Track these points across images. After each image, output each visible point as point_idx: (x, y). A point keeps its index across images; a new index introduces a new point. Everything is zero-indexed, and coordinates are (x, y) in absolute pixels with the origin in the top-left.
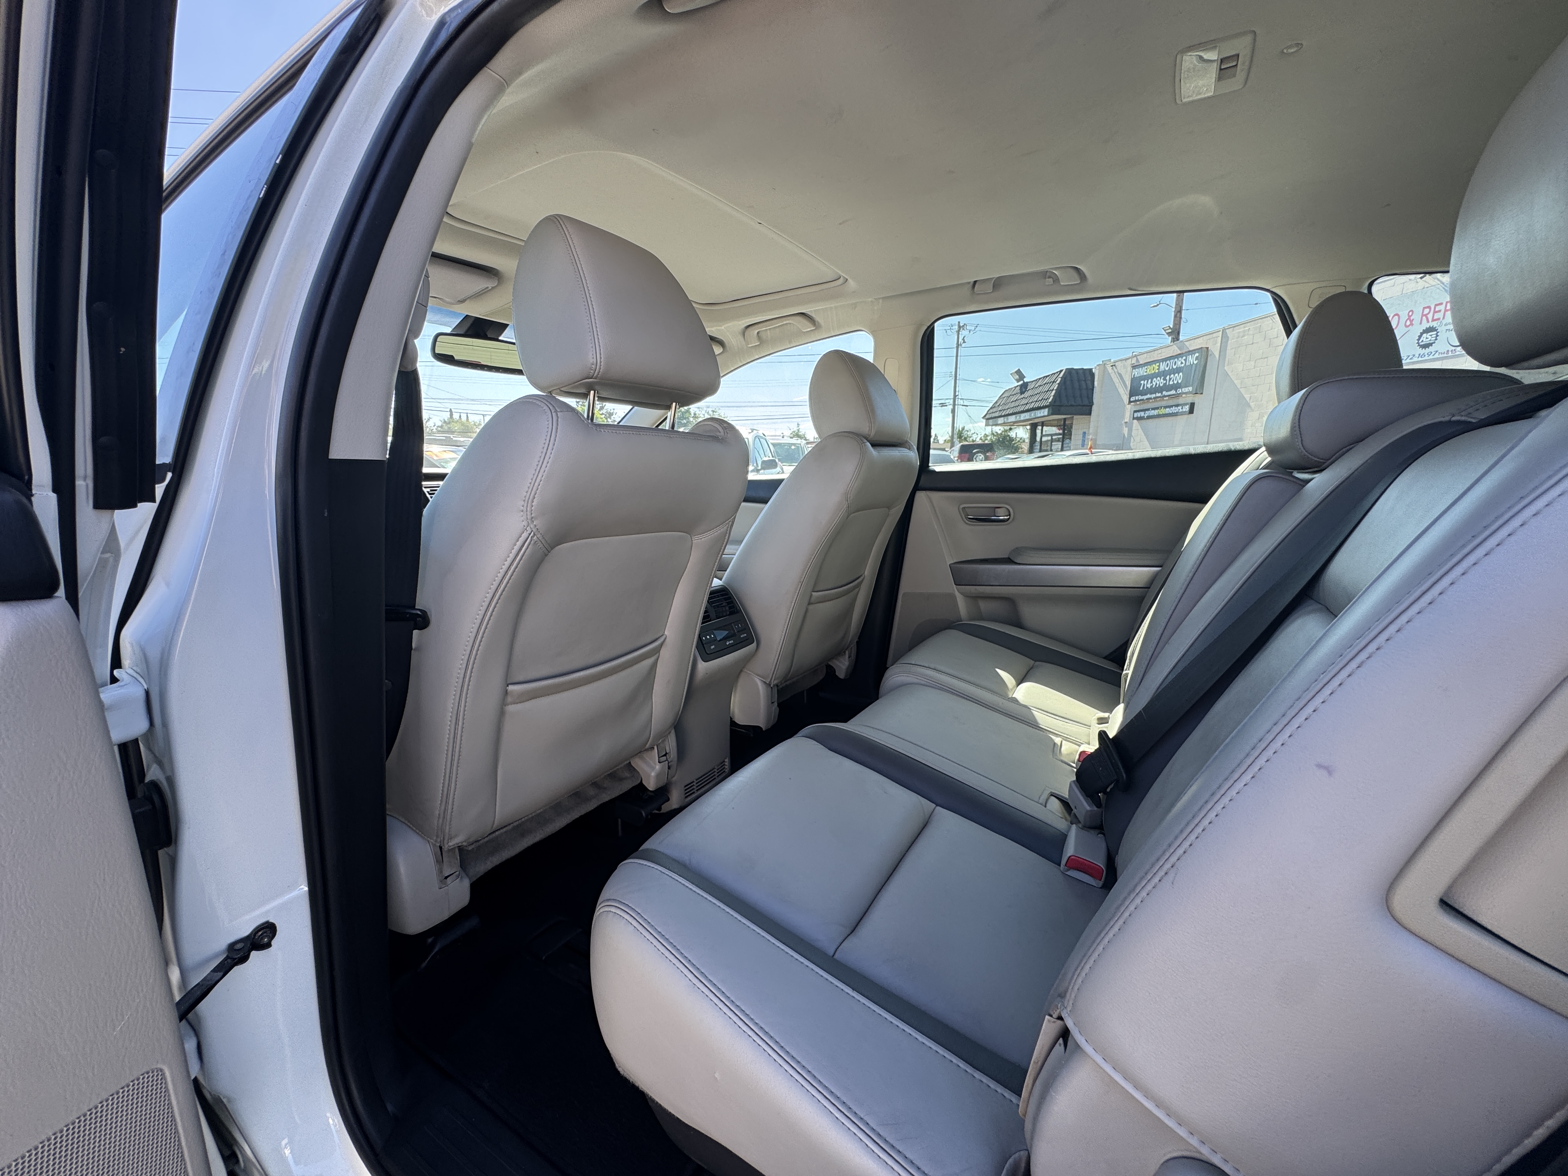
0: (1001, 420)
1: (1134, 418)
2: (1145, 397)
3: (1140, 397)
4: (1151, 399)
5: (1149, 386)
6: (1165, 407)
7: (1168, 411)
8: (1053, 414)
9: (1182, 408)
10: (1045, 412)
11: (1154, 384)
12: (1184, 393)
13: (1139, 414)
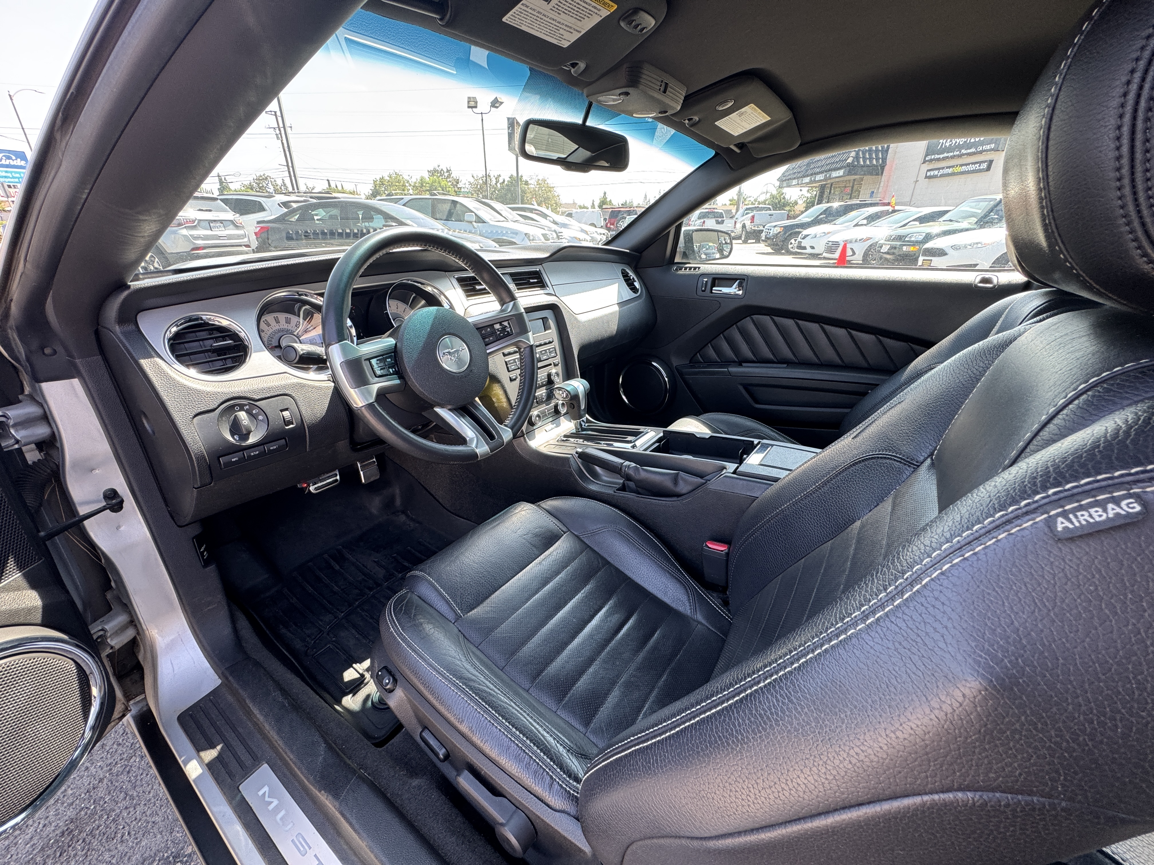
0: (794, 182)
1: (926, 177)
2: (941, 156)
3: (937, 156)
4: (947, 157)
5: (947, 145)
6: (961, 165)
7: (964, 168)
8: (848, 175)
9: (979, 166)
10: (841, 172)
11: (954, 142)
12: (985, 151)
13: (932, 173)
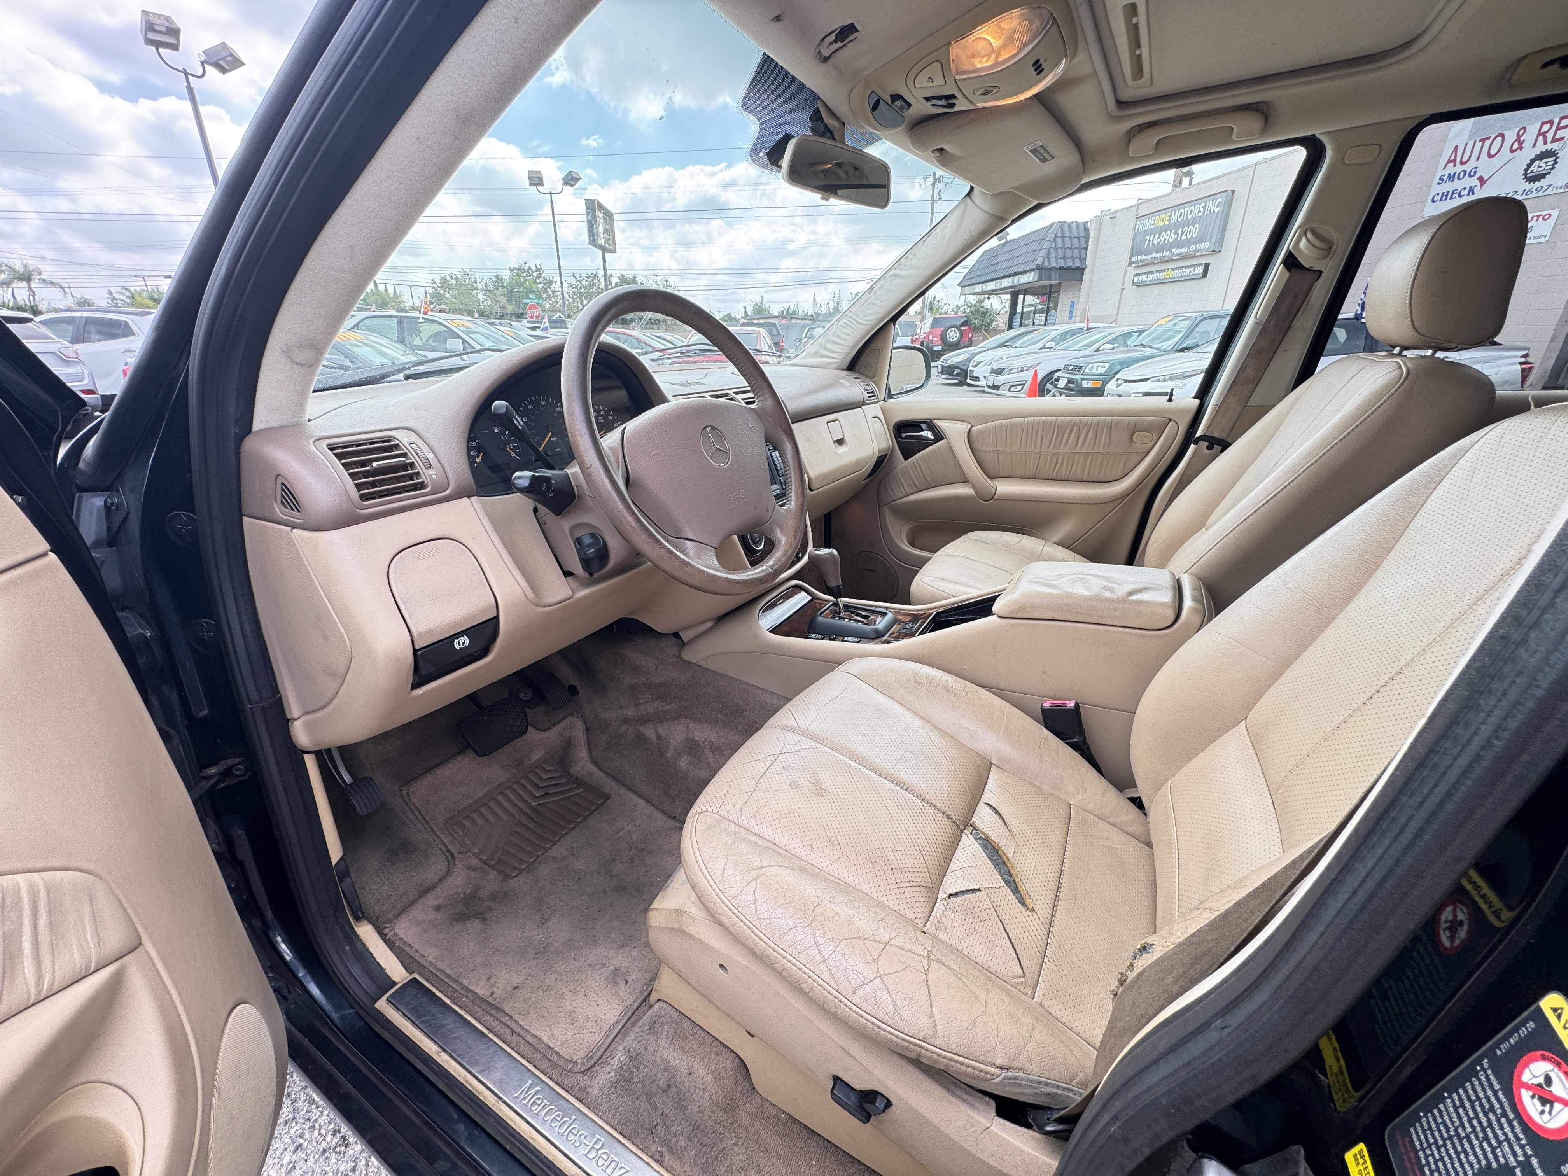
2: (1149, 257)
3: (1144, 257)
4: (1156, 258)
5: (1155, 242)
6: (1173, 269)
7: (1177, 274)
9: (1194, 271)
10: (1030, 277)
11: (1162, 239)
12: (1199, 251)
13: (1140, 278)
